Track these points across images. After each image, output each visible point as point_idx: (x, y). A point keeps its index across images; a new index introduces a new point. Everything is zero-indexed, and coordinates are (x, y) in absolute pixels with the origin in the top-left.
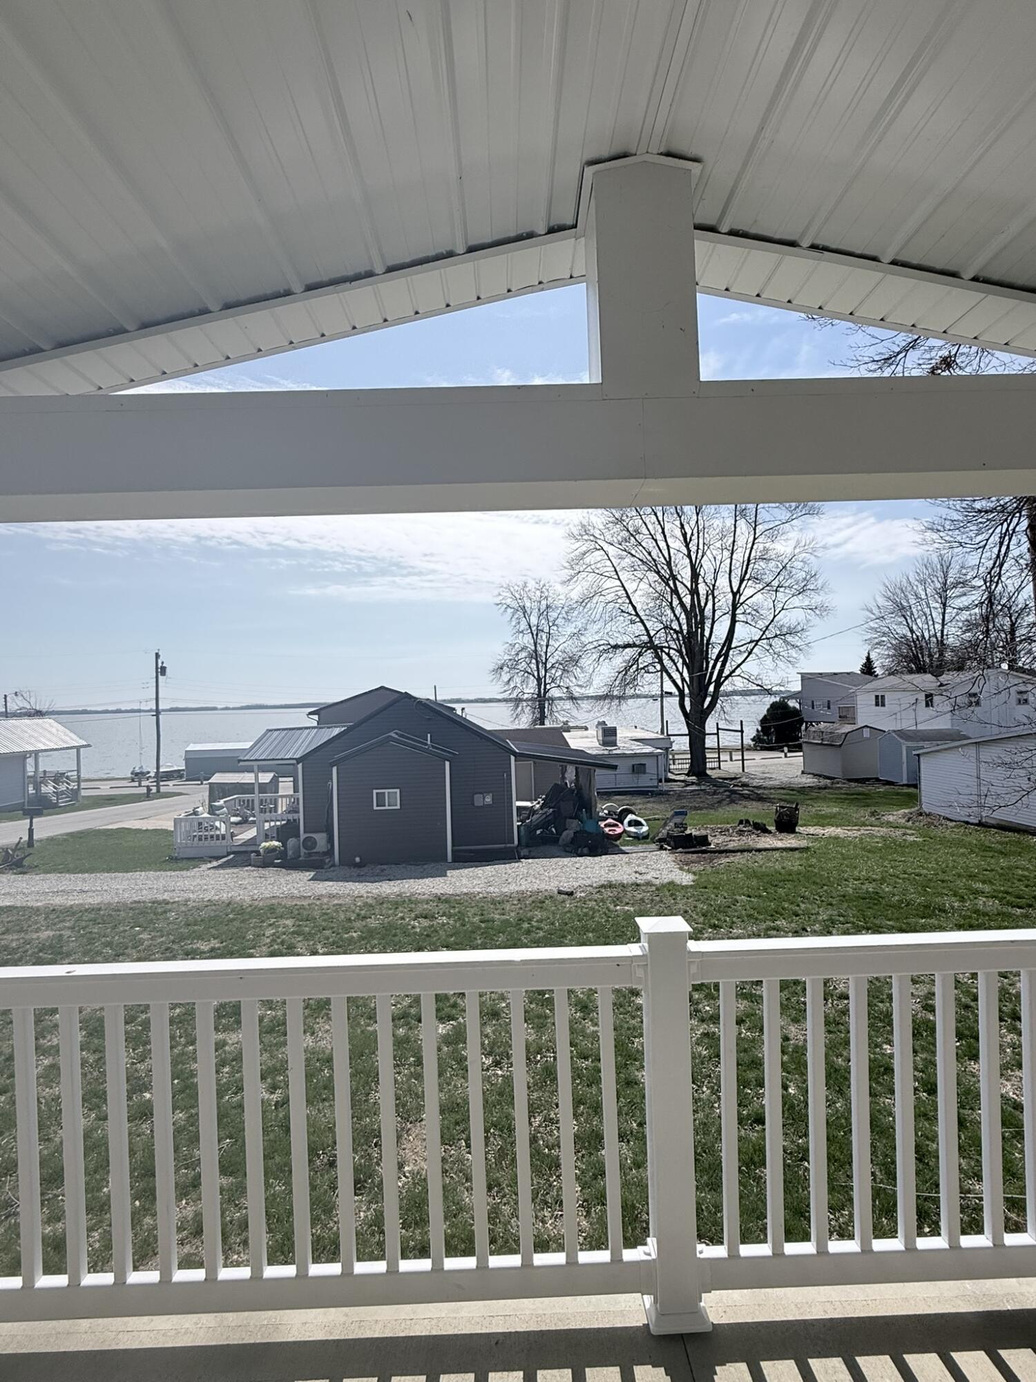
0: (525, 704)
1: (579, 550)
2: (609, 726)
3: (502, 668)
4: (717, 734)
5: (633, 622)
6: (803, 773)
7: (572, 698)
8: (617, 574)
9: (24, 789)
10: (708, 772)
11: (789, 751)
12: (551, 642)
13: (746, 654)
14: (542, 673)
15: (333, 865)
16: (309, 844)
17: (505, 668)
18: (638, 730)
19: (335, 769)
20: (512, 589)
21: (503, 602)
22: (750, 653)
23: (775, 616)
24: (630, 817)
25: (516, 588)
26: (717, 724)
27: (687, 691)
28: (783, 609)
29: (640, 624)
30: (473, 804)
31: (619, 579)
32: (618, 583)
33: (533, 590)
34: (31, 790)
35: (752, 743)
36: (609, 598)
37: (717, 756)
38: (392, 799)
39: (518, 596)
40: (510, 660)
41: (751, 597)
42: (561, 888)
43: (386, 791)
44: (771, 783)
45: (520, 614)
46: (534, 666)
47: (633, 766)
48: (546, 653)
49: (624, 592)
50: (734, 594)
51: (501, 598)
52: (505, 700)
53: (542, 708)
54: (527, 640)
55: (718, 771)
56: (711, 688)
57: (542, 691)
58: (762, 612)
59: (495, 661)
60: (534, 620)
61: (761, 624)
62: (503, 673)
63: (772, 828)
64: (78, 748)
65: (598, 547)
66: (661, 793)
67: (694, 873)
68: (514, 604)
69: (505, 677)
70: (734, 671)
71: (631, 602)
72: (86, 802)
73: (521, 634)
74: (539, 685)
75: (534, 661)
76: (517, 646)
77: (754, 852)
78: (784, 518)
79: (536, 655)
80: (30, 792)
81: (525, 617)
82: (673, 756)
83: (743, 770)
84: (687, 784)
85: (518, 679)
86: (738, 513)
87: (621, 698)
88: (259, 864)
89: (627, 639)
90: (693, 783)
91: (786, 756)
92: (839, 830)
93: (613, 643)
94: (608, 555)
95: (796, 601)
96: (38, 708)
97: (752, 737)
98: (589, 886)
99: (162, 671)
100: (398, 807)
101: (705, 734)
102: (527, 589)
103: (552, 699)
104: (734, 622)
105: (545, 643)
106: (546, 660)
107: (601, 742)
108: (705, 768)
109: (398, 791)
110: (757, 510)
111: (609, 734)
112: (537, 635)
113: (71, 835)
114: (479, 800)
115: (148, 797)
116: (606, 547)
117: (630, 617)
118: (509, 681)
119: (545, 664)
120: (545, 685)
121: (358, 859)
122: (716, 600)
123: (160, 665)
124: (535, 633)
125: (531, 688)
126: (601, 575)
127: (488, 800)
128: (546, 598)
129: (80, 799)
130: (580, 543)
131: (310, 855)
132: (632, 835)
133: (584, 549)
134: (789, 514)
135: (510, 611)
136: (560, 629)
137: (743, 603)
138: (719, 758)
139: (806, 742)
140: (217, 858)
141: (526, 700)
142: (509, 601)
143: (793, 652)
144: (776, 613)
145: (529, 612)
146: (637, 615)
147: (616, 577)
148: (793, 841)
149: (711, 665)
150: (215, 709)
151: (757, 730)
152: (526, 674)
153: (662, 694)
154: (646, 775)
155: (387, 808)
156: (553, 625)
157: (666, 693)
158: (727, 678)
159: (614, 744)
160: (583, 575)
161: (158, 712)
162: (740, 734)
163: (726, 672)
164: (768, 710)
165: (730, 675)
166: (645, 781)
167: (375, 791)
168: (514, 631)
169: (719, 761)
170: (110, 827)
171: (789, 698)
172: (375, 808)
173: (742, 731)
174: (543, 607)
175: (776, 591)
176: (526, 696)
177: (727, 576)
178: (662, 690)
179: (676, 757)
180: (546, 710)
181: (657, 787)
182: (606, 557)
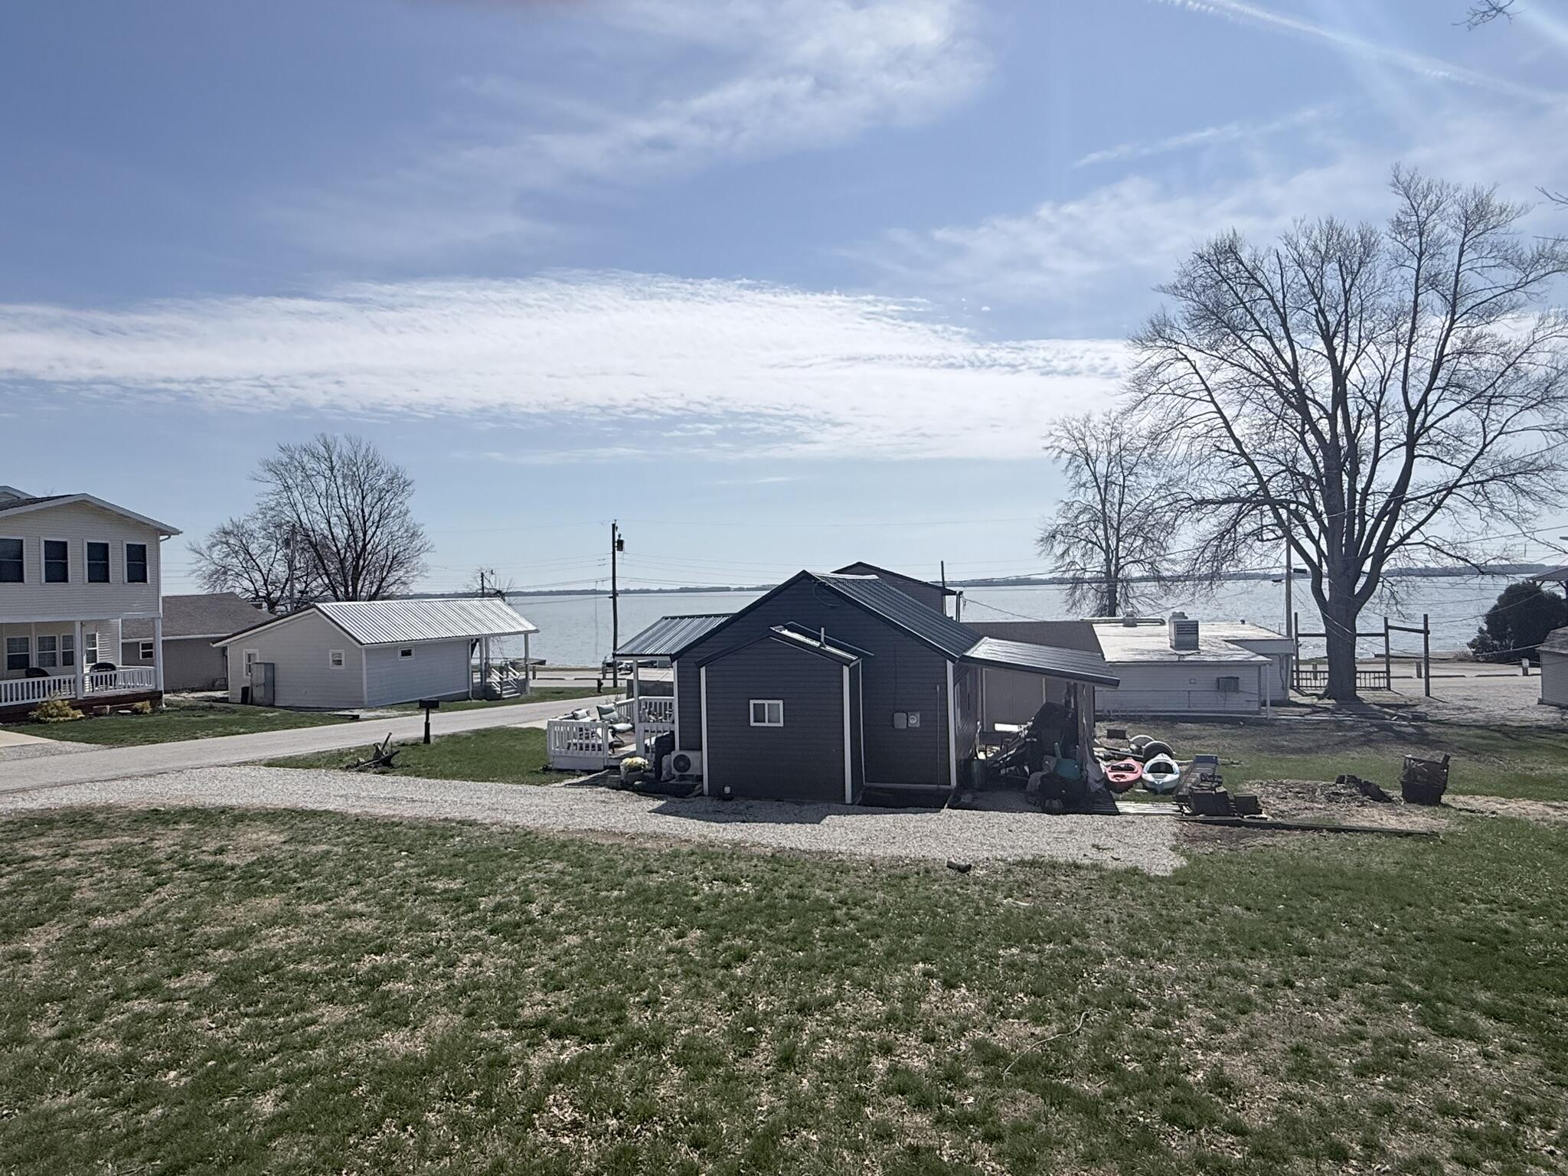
0: (1086, 586)
1: (1146, 364)
2: (1190, 619)
3: (1054, 537)
4: (1386, 635)
5: (1235, 465)
6: (1541, 702)
7: (1159, 578)
8: (1210, 394)
9: (469, 678)
10: (1359, 693)
11: (1532, 665)
12: (1127, 499)
13: (1431, 509)
14: (1113, 542)
15: (701, 794)
16: (682, 764)
17: (1059, 537)
18: (1246, 626)
19: (703, 670)
20: (1069, 426)
21: (1056, 444)
22: (1437, 507)
23: (1485, 446)
24: (1162, 758)
25: (1074, 423)
26: (1386, 619)
27: (1325, 568)
28: (1500, 433)
29: (1248, 468)
30: (893, 726)
31: (1213, 401)
32: (1213, 408)
33: (1101, 426)
34: (477, 678)
35: (1470, 651)
36: (1200, 429)
37: (1385, 669)
38: (774, 713)
39: (1077, 435)
40: (1066, 525)
41: (1447, 415)
42: (953, 860)
43: (767, 702)
44: (1474, 716)
45: (1081, 460)
46: (1100, 532)
47: (1218, 679)
48: (1119, 514)
49: (1221, 420)
50: (1413, 414)
51: (1052, 438)
52: (1061, 581)
53: (1112, 593)
54: (1091, 496)
55: (1386, 693)
56: (1367, 567)
57: (1113, 568)
58: (1466, 439)
59: (1043, 526)
60: (1101, 468)
61: (1463, 460)
62: (1055, 543)
63: (1397, 794)
64: (526, 633)
65: (1180, 356)
66: (1260, 723)
67: (1188, 857)
68: (1072, 447)
69: (1059, 549)
70: (1407, 536)
71: (1232, 435)
72: (534, 694)
73: (1083, 489)
74: (1108, 561)
75: (1101, 526)
76: (1076, 505)
77: (1325, 833)
78: (1512, 282)
79: (1105, 517)
80: (475, 681)
81: (1088, 464)
82: (1298, 667)
83: (1428, 694)
84: (1315, 709)
85: (1076, 553)
86: (1421, 282)
87: (1214, 576)
88: (615, 784)
89: (1221, 491)
90: (1326, 710)
91: (1526, 674)
92: (1539, 806)
93: (1197, 496)
94: (1194, 368)
95: (1532, 418)
96: (497, 588)
97: (1470, 640)
98: (1002, 860)
99: (619, 545)
100: (781, 724)
101: (1355, 634)
102: (1091, 425)
103: (1128, 580)
104: (1410, 458)
105: (1116, 500)
106: (1119, 524)
107: (1174, 643)
108: (1355, 688)
109: (781, 702)
110: (1458, 273)
111: (1186, 632)
112: (1106, 489)
113: (477, 732)
114: (900, 722)
115: (599, 691)
116: (1193, 355)
117: (1231, 458)
118: (1063, 554)
119: (1118, 530)
120: (1118, 559)
121: (727, 790)
122: (1383, 425)
123: (617, 538)
124: (1102, 486)
125: (1096, 564)
126: (1184, 396)
127: (914, 721)
128: (1119, 436)
129: (528, 690)
130: (1149, 353)
131: (682, 778)
132: (1148, 785)
133: (1156, 360)
134: (1520, 275)
135: (1066, 456)
136: (1142, 480)
137: (1432, 426)
138: (1388, 672)
139: (1546, 652)
140: (589, 772)
141: (1090, 581)
142: (1064, 443)
143: (1528, 504)
144: (1488, 439)
145: (1093, 455)
146: (1243, 454)
147: (1208, 399)
148: (1421, 819)
149: (1368, 527)
150: (728, 589)
151: (1481, 630)
152: (1090, 545)
153: (1289, 573)
154: (1240, 695)
155: (766, 724)
156: (1130, 474)
157: (1295, 570)
158: (1393, 547)
159: (1194, 645)
160: (1154, 399)
161: (615, 594)
162: (1422, 635)
163: (1394, 539)
164: (1500, 598)
165: (1401, 542)
166: (1236, 703)
167: (752, 702)
168: (1072, 484)
169: (1388, 678)
170: (519, 726)
171: (1543, 579)
172: (752, 724)
173: (1426, 632)
174: (1114, 450)
175: (1489, 404)
176: (1087, 575)
177: (1401, 384)
178: (1289, 566)
179: (1302, 668)
180: (1118, 595)
181: (1258, 713)
182: (1193, 371)
